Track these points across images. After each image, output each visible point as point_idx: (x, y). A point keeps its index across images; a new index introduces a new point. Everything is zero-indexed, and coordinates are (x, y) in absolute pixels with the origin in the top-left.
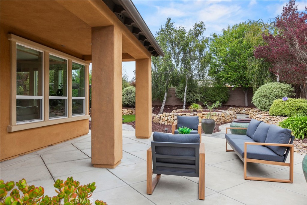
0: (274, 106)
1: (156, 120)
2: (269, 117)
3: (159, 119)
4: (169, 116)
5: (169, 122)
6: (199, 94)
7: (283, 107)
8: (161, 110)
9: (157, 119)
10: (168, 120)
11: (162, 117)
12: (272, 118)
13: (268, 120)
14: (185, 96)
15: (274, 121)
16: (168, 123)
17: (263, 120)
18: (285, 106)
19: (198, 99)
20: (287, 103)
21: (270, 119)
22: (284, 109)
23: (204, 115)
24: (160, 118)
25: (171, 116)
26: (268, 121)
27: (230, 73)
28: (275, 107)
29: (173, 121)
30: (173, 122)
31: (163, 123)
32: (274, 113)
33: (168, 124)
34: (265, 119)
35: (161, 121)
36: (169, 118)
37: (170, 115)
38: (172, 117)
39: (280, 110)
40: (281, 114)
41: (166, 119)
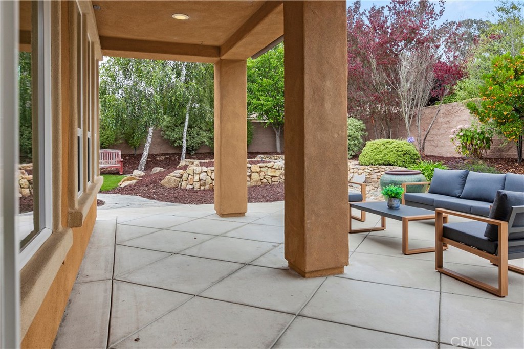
0: (372, 151)
1: (169, 181)
2: (370, 167)
3: (178, 179)
4: (202, 172)
5: (204, 184)
6: (207, 132)
7: (386, 152)
8: (141, 163)
9: (172, 181)
10: (200, 180)
11: (185, 175)
12: (375, 168)
13: (370, 171)
14: (185, 135)
15: (379, 172)
16: (200, 185)
17: (363, 171)
18: (388, 150)
19: (206, 141)
20: (390, 146)
21: (372, 169)
22: (388, 155)
23: (262, 169)
24: (181, 177)
25: (206, 172)
26: (370, 173)
27: (261, 97)
28: (374, 152)
29: (211, 181)
30: (211, 184)
31: (190, 187)
32: (372, 162)
33: (202, 188)
34: (365, 170)
35: (184, 184)
36: (203, 176)
37: (204, 172)
38: (209, 175)
39: (382, 156)
40: (383, 162)
41: (196, 178)
